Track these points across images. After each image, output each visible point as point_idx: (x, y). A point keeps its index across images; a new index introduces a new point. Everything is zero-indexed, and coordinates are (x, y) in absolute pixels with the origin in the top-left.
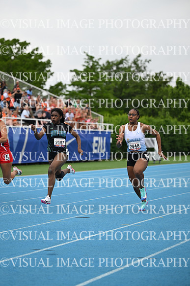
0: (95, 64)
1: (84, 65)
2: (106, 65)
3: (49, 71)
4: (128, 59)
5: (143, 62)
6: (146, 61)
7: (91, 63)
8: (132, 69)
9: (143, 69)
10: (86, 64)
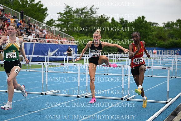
0: (70, 10)
1: (64, 11)
2: (76, 10)
3: (46, 13)
4: (87, 7)
5: (95, 9)
6: (96, 8)
7: (68, 10)
8: (89, 13)
9: (95, 12)
10: (65, 10)
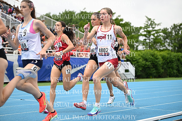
1: (145, 24)
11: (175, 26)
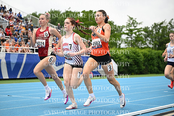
1: (127, 23)
11: (156, 25)
